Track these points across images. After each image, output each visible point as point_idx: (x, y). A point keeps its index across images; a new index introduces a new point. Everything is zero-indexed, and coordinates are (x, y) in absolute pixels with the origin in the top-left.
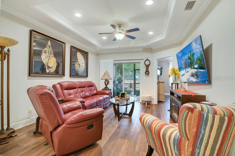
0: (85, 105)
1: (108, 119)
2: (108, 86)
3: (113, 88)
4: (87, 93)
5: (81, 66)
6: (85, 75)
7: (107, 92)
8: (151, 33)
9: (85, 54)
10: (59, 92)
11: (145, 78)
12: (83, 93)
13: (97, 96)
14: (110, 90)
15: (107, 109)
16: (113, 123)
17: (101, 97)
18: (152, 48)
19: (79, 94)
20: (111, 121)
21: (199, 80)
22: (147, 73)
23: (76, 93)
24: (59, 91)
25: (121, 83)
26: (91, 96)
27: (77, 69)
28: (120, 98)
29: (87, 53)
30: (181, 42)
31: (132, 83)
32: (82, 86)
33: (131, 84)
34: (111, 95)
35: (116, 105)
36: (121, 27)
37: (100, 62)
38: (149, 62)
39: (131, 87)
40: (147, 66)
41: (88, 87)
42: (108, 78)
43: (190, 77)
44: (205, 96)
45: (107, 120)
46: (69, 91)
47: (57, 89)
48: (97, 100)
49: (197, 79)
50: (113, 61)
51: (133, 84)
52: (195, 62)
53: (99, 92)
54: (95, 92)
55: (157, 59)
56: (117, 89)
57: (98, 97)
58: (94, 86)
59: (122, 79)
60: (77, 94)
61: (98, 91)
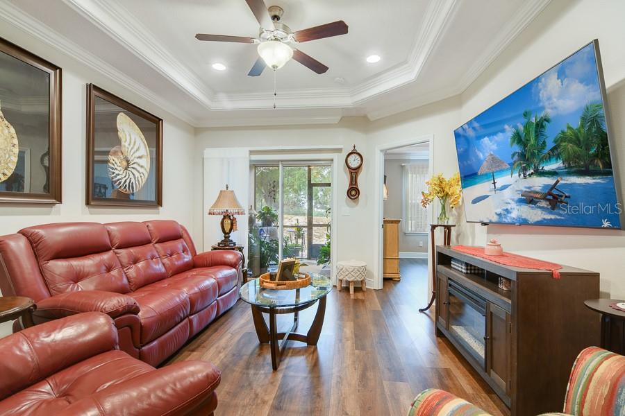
0: (142, 321)
1: (235, 364)
2: (233, 236)
3: (250, 242)
4: (158, 263)
5: (135, 166)
6: (152, 197)
7: (230, 257)
8: (373, 59)
9: (151, 124)
10: (22, 272)
11: (348, 208)
12: (140, 265)
13: (193, 272)
14: (241, 249)
15: (231, 316)
16: (255, 385)
17: (207, 276)
18: (369, 116)
19: (120, 272)
20: (248, 374)
21: (560, 215)
22: (353, 193)
23: (109, 269)
24: (20, 266)
25: (270, 226)
26: (173, 275)
27: (118, 175)
28: (277, 281)
29: (157, 121)
30: (460, 95)
31: (301, 224)
32: (135, 241)
33: (299, 228)
34: (243, 267)
35: (266, 311)
36: (278, 19)
37: (205, 157)
38: (359, 159)
39: (299, 236)
40: (354, 173)
41: (162, 241)
42: (232, 210)
43: (513, 205)
44: (596, 276)
45: (234, 371)
46: (75, 263)
47: (12, 257)
48: (193, 291)
49: (551, 213)
50: (248, 153)
51: (304, 227)
52: (546, 151)
53: (203, 256)
54: (187, 258)
55: (381, 151)
56: (262, 244)
57: (196, 280)
58: (185, 236)
59: (273, 212)
60: (114, 272)
61: (198, 254)
